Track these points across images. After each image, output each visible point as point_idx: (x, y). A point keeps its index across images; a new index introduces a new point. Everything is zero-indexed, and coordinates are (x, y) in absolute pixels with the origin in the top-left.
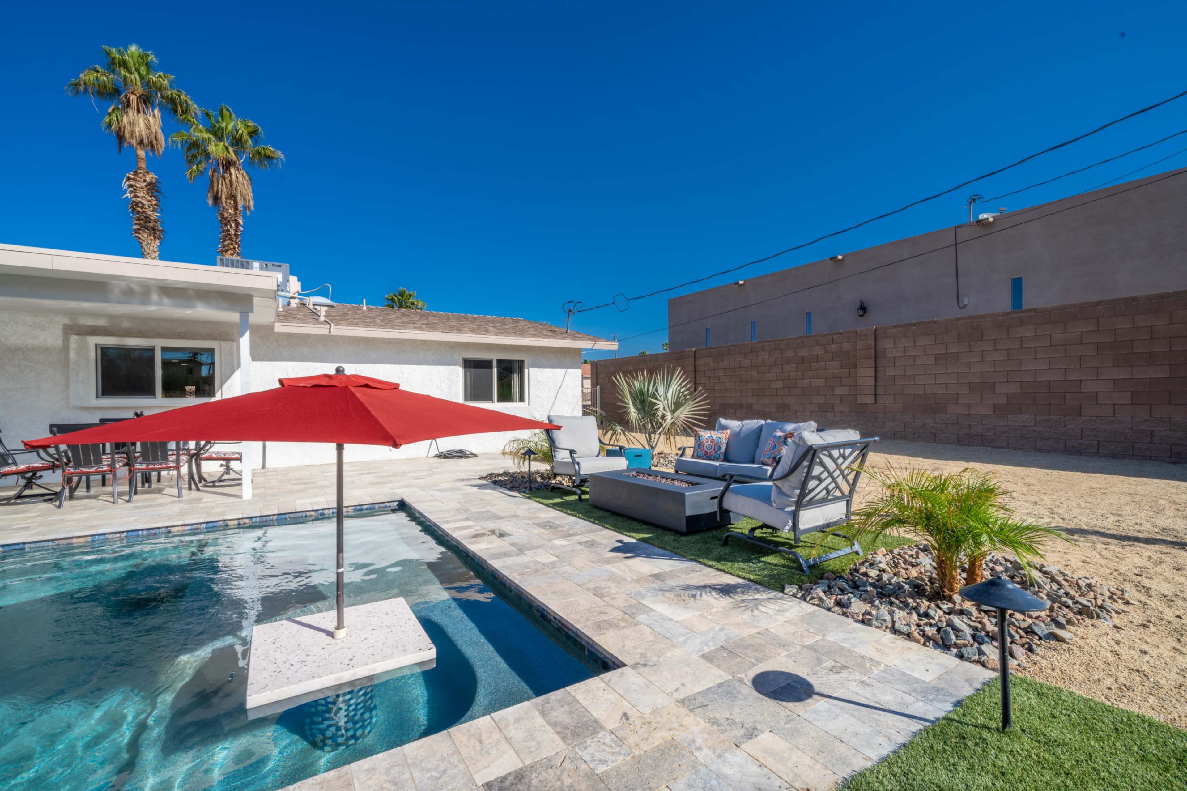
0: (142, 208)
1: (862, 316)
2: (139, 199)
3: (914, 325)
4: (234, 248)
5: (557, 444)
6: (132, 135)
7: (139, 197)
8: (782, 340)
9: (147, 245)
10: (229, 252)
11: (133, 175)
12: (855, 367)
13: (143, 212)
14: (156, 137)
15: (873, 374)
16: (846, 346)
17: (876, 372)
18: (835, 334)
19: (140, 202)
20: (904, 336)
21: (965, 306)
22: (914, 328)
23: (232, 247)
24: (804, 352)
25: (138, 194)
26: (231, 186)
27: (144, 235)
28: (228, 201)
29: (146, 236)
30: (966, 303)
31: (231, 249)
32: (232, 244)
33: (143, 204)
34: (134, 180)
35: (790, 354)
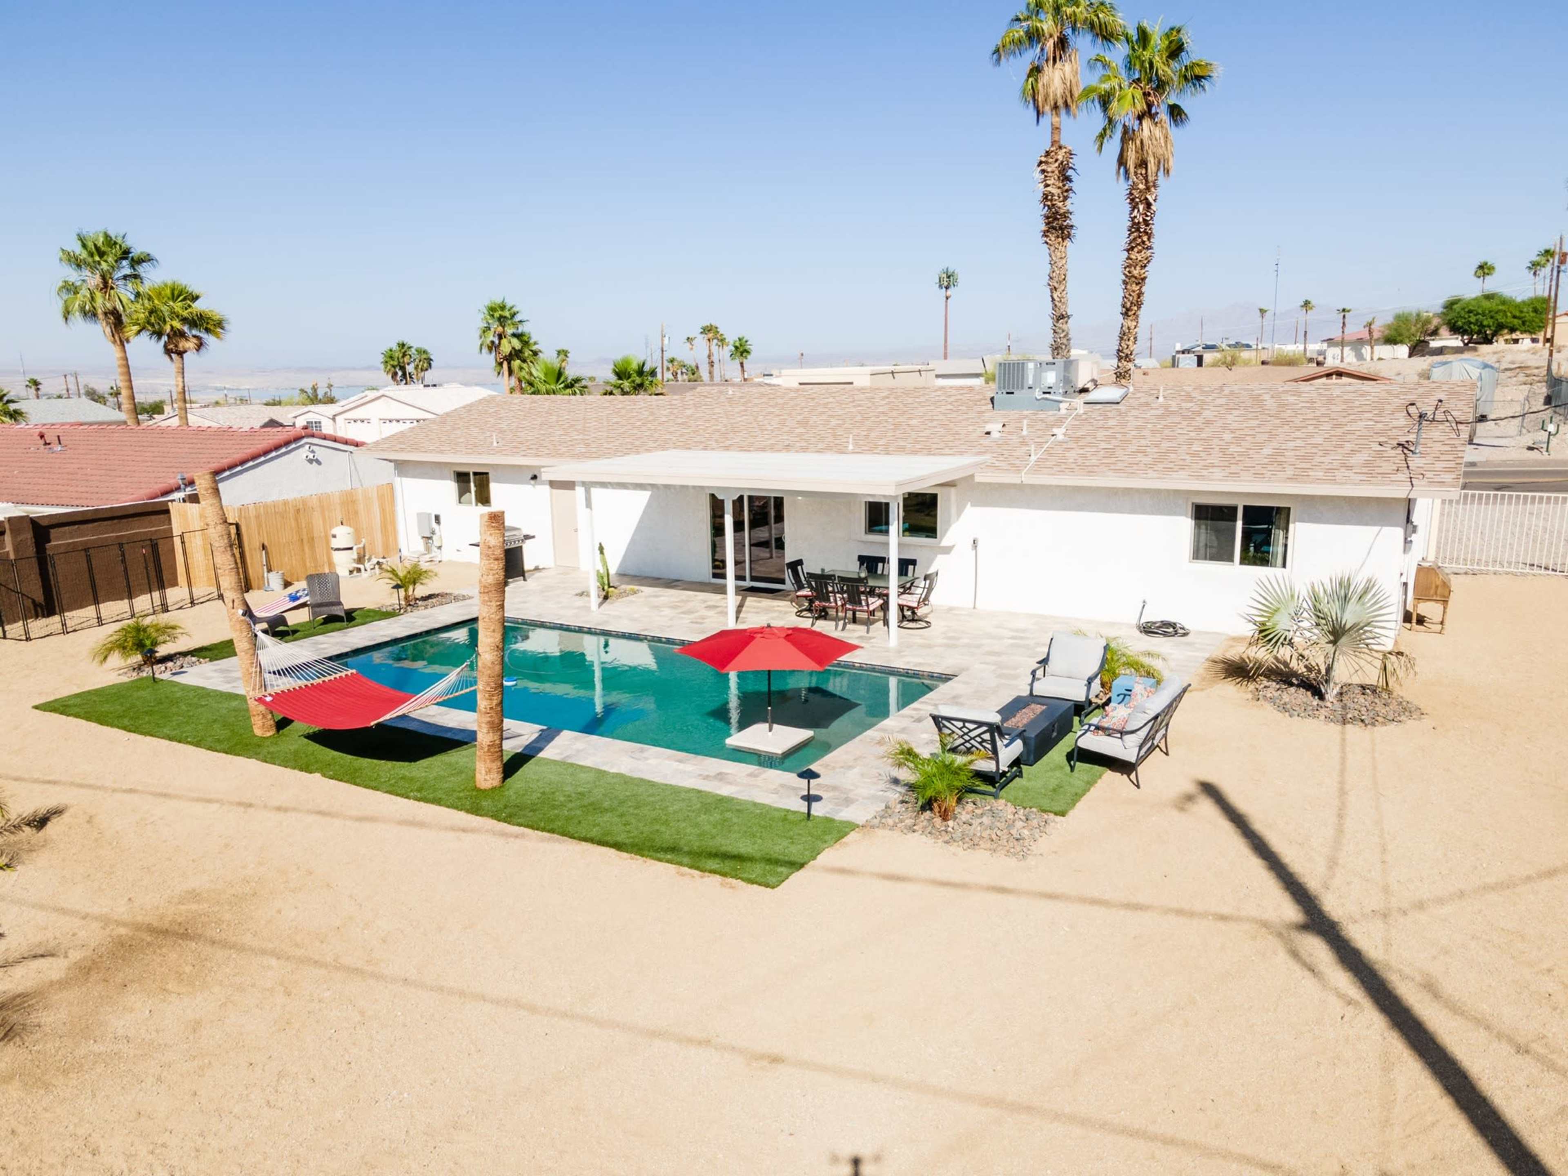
0: (1051, 200)
4: (1143, 242)
6: (1046, 100)
10: (1136, 250)
14: (1071, 91)
23: (1139, 240)
26: (1142, 150)
28: (1139, 172)
29: (1053, 239)
31: (1138, 244)
32: (1140, 237)
33: (1053, 195)
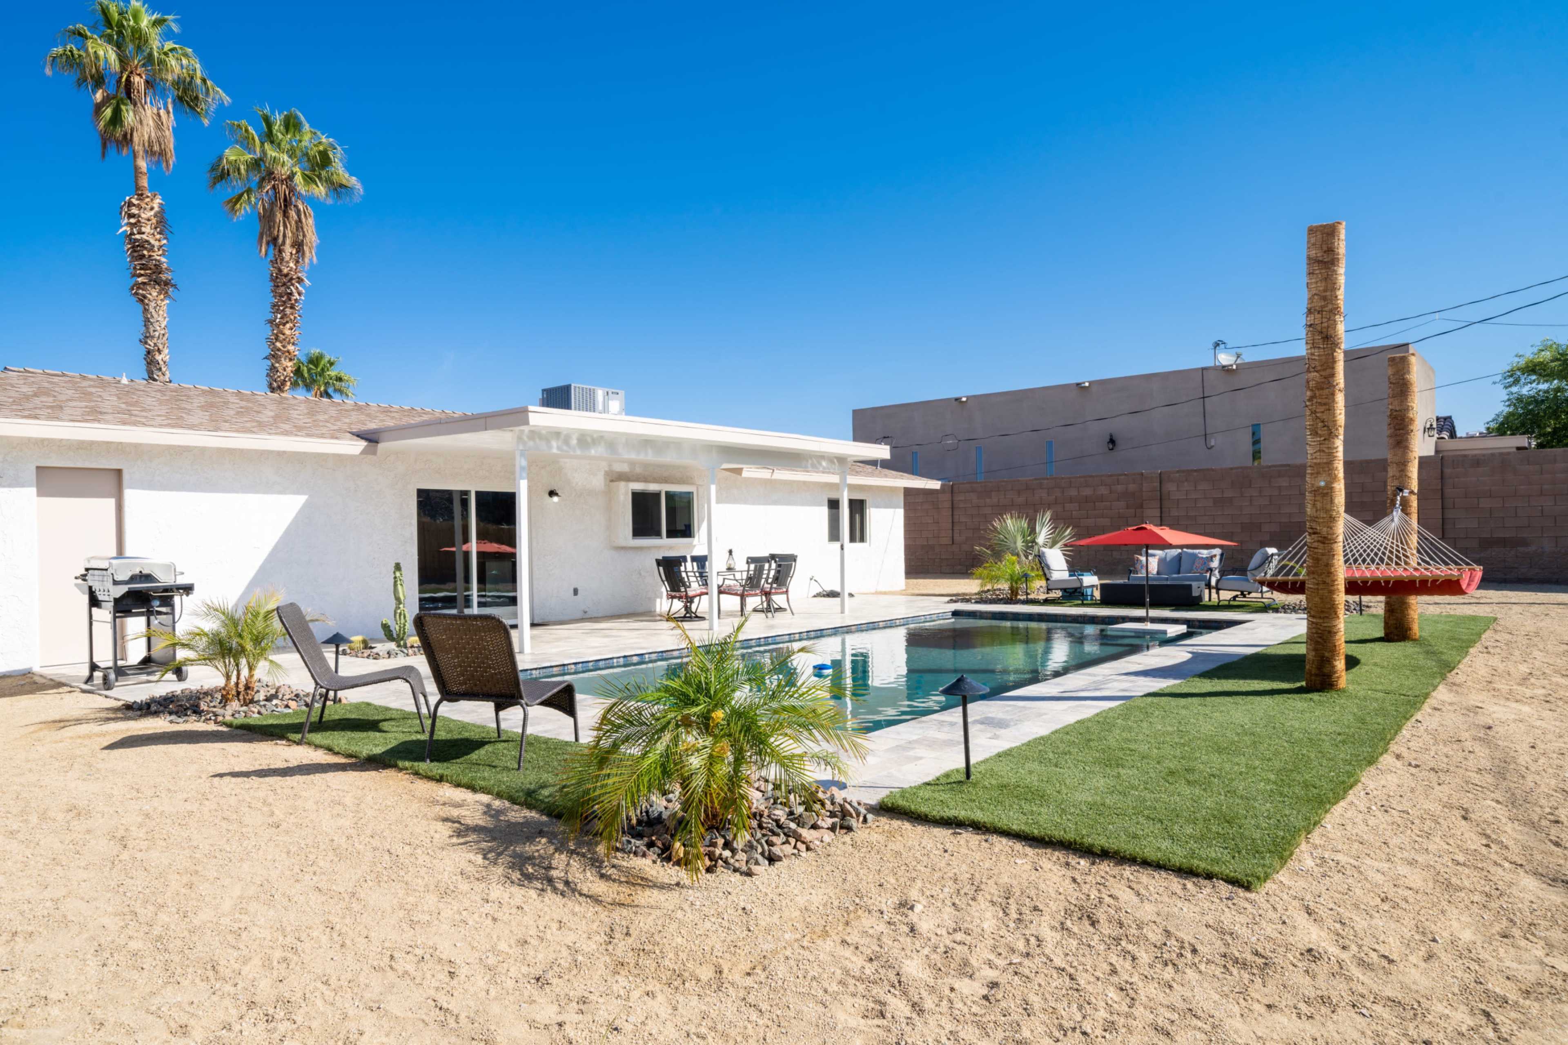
0: (148, 250)
1: (1112, 449)
2: (144, 237)
3: (1195, 471)
5: (1052, 568)
7: (143, 233)
8: (1063, 478)
9: (155, 308)
10: (288, 325)
11: (137, 199)
12: (1141, 506)
13: (150, 256)
15: (1159, 515)
16: (1132, 487)
17: (1161, 512)
18: (1121, 475)
19: (147, 241)
20: (1186, 480)
21: (1212, 447)
22: (1195, 474)
24: (1087, 492)
25: (143, 229)
27: (153, 293)
29: (155, 294)
30: (1213, 443)
33: (150, 245)
34: (139, 207)
35: (1073, 492)
